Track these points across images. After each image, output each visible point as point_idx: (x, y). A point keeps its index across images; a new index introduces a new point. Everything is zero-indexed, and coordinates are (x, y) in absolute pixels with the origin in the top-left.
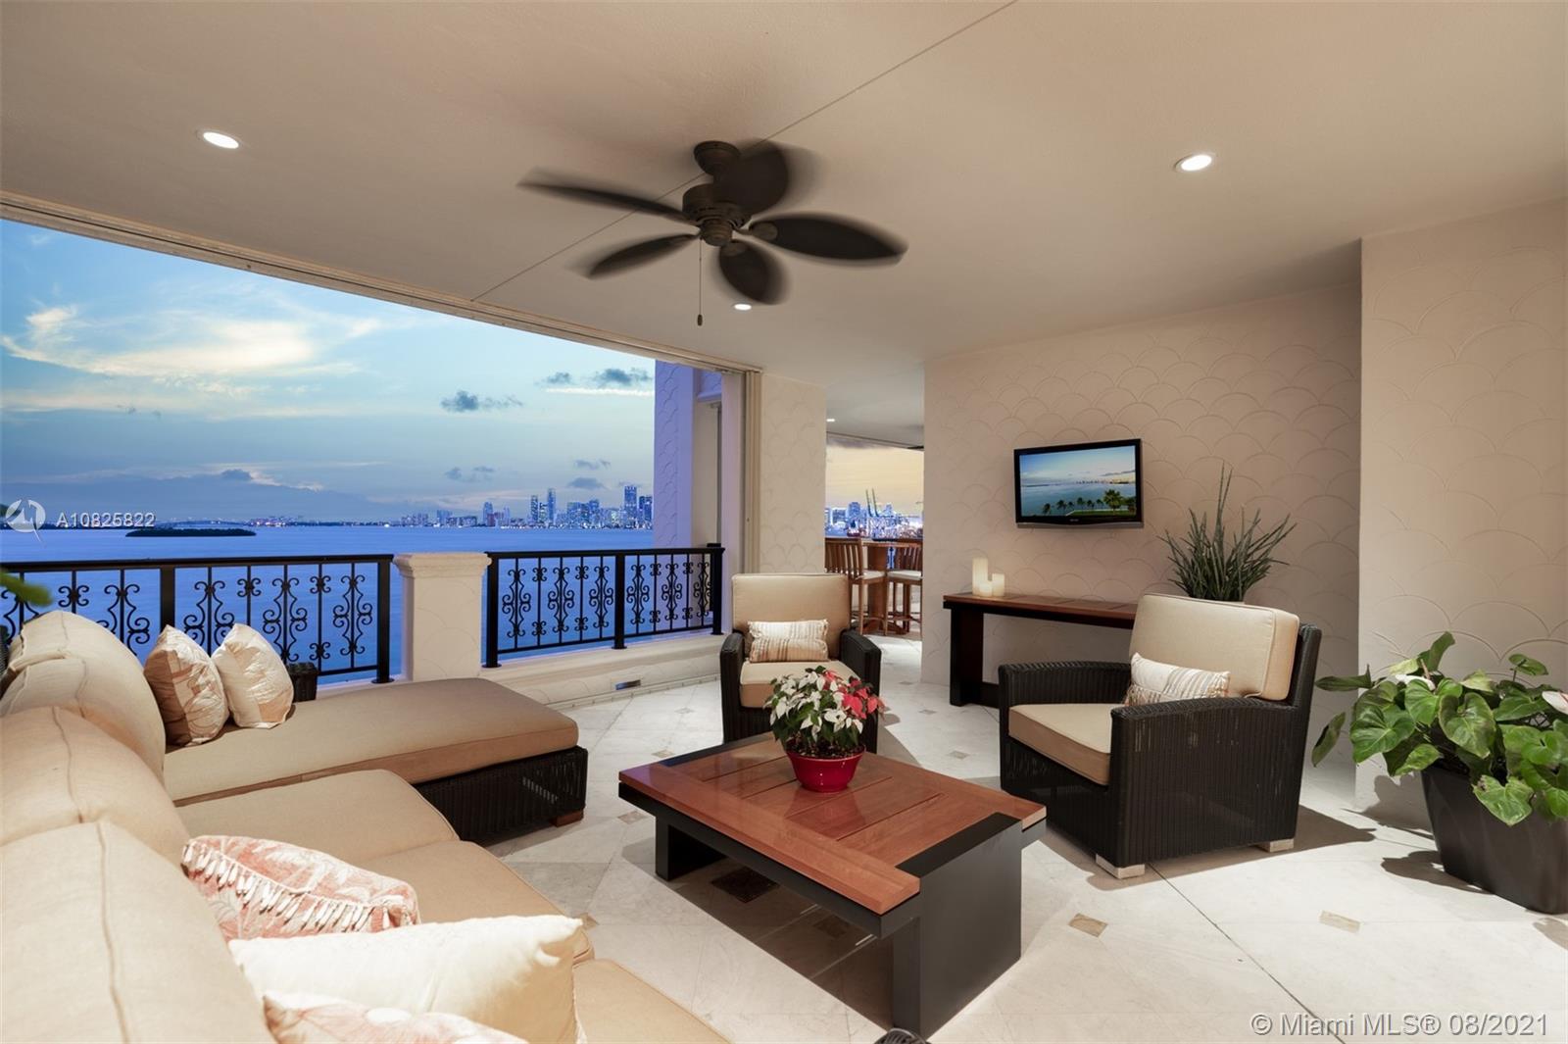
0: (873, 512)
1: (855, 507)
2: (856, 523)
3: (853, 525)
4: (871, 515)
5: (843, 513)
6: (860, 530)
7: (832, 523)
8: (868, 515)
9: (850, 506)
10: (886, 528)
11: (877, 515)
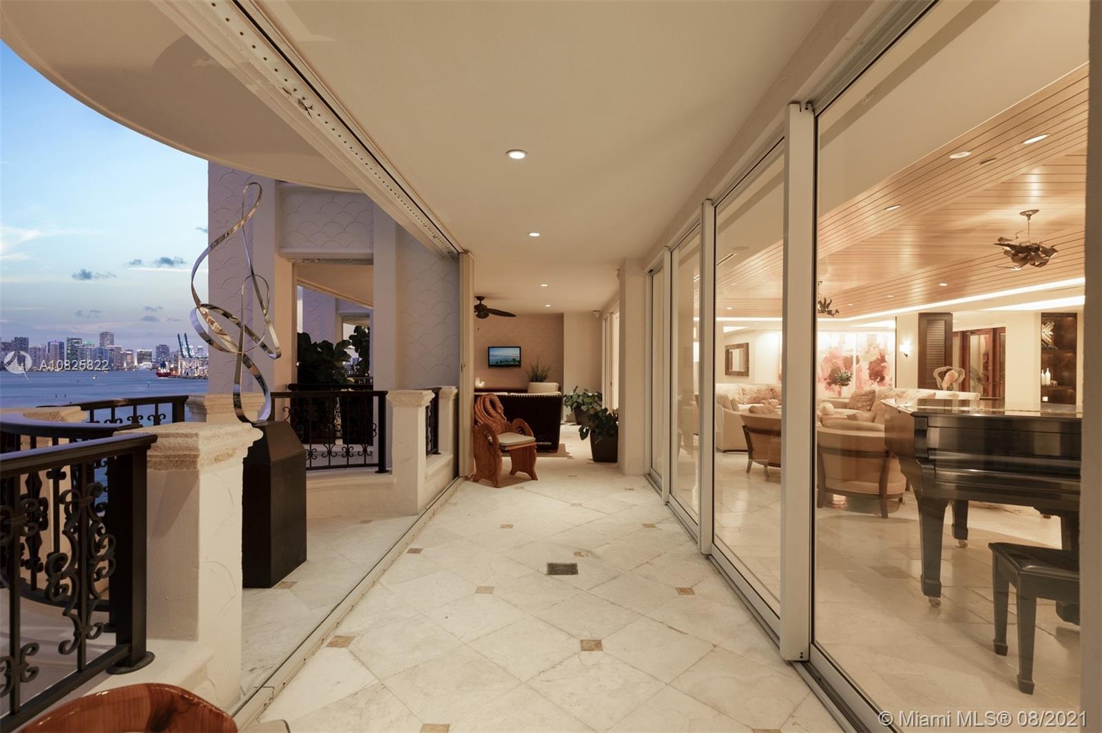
0: (185, 353)
1: (163, 350)
2: (167, 363)
3: (163, 366)
4: (183, 356)
5: (150, 355)
6: (171, 370)
7: (136, 364)
8: (180, 357)
9: (158, 348)
10: (200, 368)
11: (190, 356)
